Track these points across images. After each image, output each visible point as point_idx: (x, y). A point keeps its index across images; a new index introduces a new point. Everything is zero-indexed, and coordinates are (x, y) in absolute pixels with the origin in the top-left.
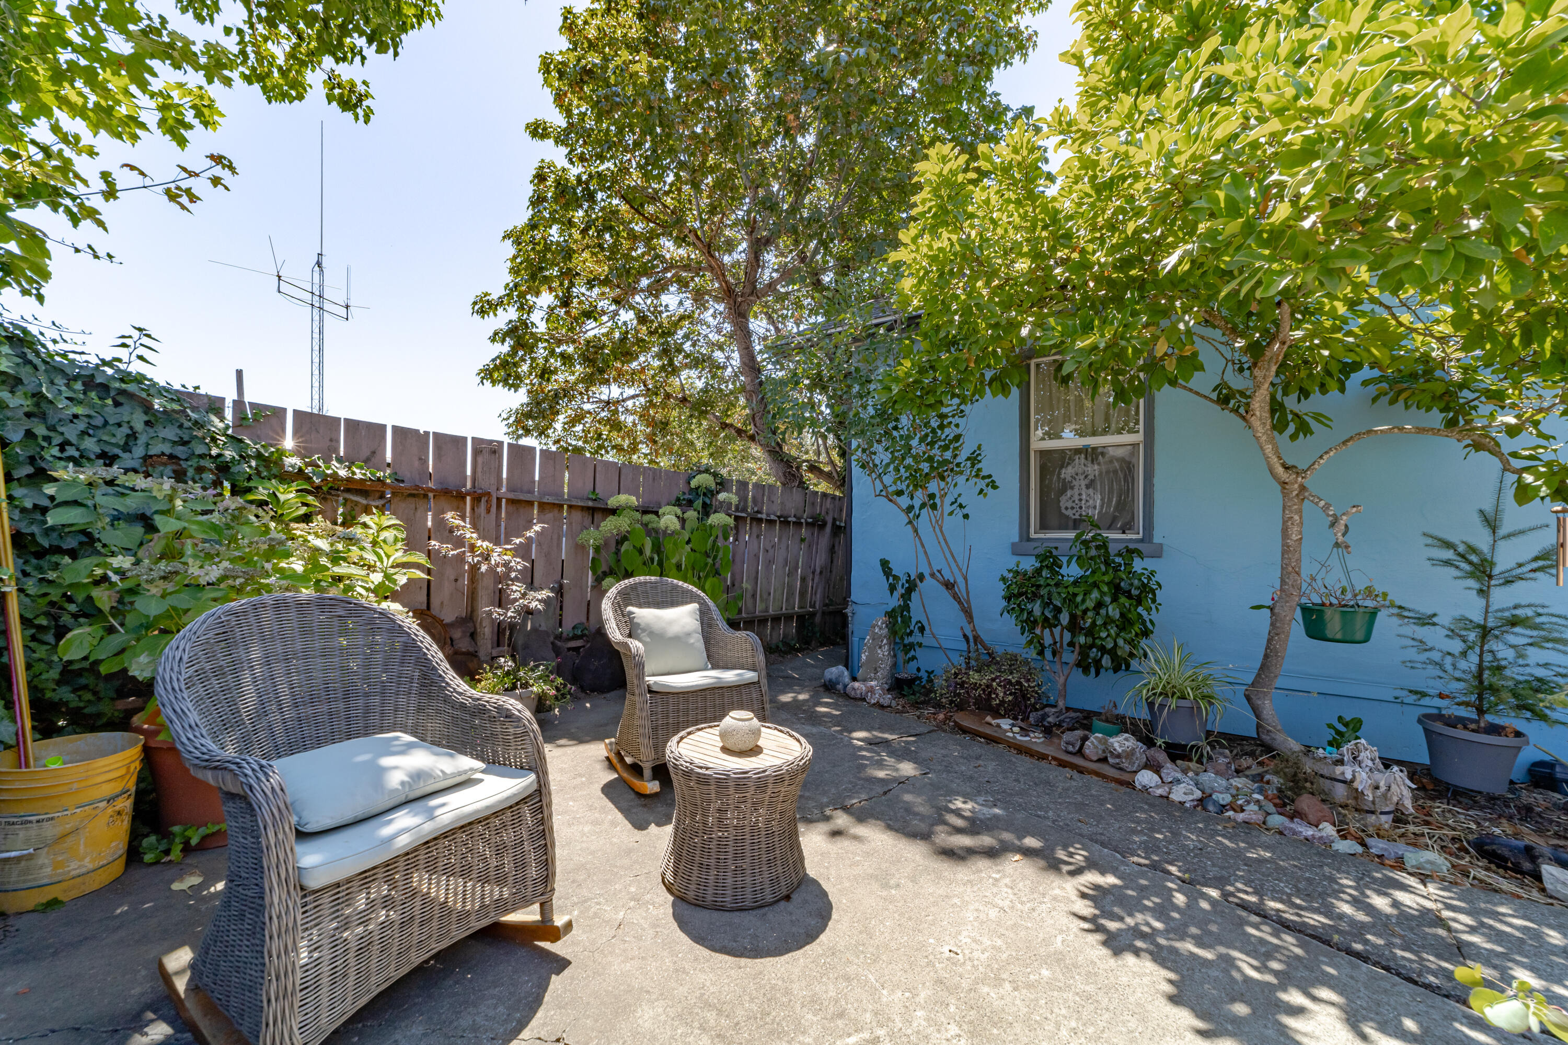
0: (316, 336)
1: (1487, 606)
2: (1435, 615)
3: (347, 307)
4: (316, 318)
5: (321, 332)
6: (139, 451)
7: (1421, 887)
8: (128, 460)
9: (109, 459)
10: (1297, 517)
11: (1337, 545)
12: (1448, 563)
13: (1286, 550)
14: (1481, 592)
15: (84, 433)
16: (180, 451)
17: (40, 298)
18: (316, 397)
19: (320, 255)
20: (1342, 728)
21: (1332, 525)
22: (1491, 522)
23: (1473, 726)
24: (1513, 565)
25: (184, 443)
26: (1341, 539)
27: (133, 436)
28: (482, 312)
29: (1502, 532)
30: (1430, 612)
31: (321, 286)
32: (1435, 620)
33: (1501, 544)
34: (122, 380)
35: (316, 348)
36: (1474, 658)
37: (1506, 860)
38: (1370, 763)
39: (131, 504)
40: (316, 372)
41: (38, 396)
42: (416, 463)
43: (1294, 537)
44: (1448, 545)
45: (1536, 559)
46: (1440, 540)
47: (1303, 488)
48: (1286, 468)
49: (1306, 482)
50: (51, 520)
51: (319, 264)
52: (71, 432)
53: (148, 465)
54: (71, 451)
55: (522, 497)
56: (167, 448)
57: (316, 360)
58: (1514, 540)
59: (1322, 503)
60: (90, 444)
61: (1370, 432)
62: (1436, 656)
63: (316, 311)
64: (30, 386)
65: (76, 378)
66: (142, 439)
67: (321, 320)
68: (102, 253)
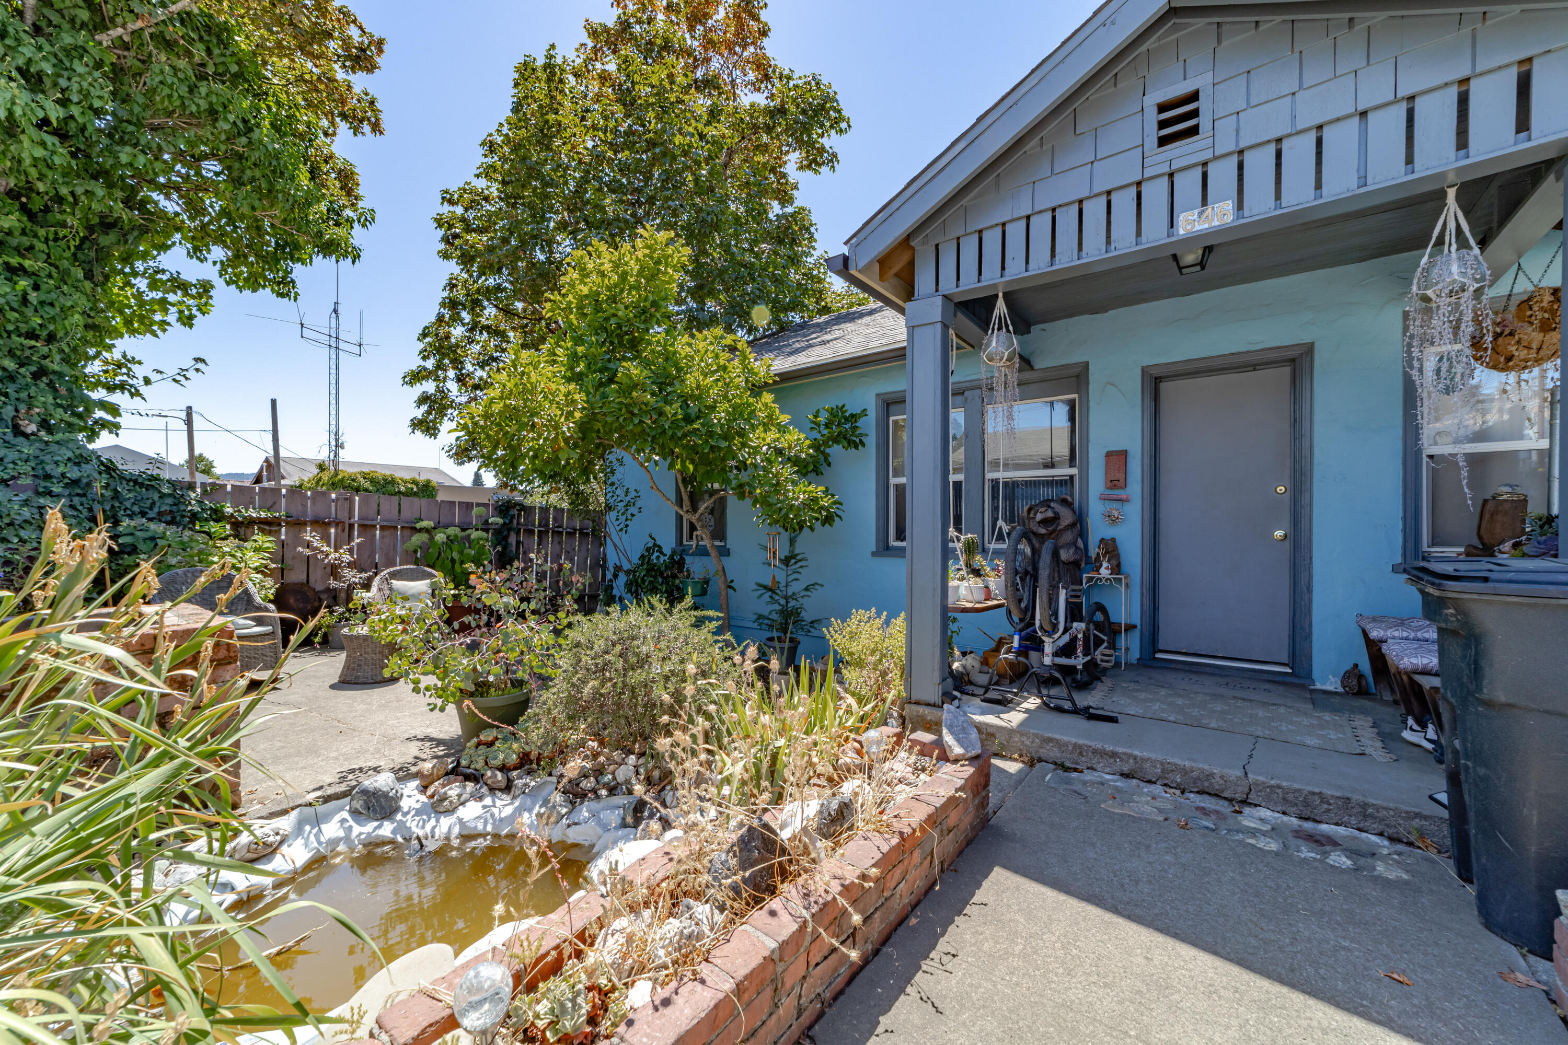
0: (333, 371)
3: (360, 345)
4: (334, 356)
5: (337, 368)
6: (156, 510)
8: (151, 514)
9: (143, 514)
15: (134, 504)
16: (174, 508)
17: (117, 435)
18: (333, 422)
19: (336, 303)
25: (175, 505)
27: (154, 503)
28: (411, 383)
31: (338, 329)
34: (149, 480)
35: (333, 382)
39: (149, 534)
40: (333, 402)
41: (115, 490)
42: (300, 507)
50: (120, 541)
51: (335, 311)
52: (128, 504)
53: (160, 517)
54: (129, 512)
55: (369, 523)
56: (168, 508)
57: (333, 392)
60: (136, 509)
63: (333, 350)
64: (112, 487)
65: (130, 480)
66: (158, 504)
67: (337, 358)
68: (143, 413)
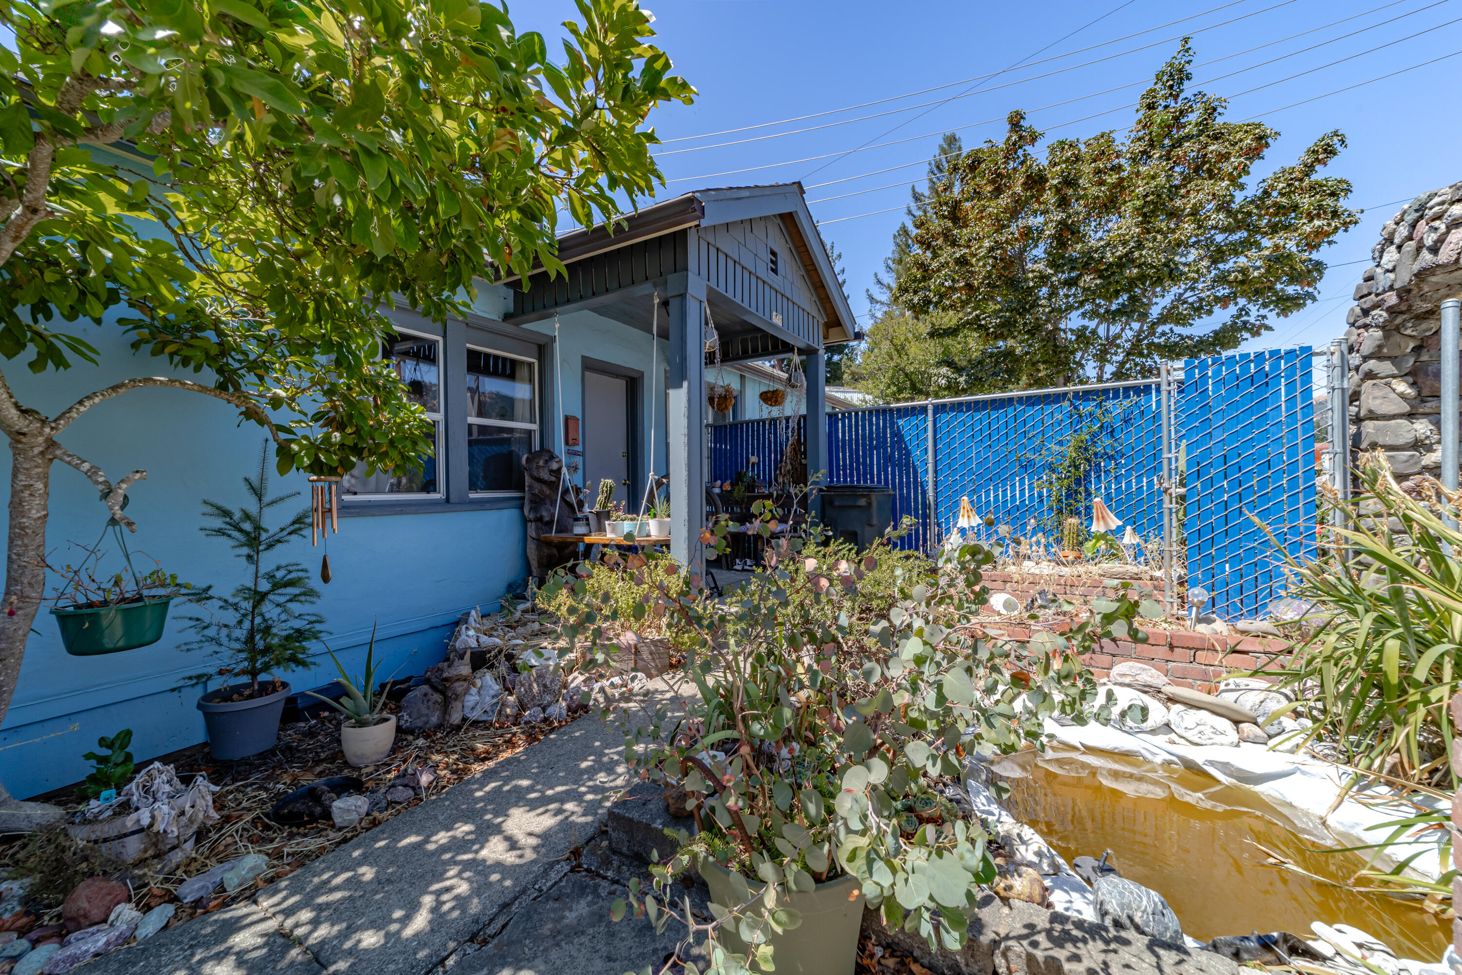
1: (257, 572)
2: (210, 587)
7: (254, 908)
10: (40, 485)
11: (113, 521)
12: (220, 532)
13: (17, 533)
14: (249, 557)
20: (105, 752)
21: (106, 495)
22: (258, 492)
23: (247, 692)
24: (277, 529)
26: (119, 514)
29: (267, 499)
30: (204, 585)
32: (211, 593)
33: (266, 510)
36: (247, 625)
37: (300, 815)
38: (167, 788)
43: (34, 514)
44: (226, 513)
45: (294, 523)
46: (218, 508)
47: (51, 444)
48: (24, 412)
49: (56, 436)
58: (276, 507)
59: (86, 466)
61: (147, 380)
62: (211, 632)
